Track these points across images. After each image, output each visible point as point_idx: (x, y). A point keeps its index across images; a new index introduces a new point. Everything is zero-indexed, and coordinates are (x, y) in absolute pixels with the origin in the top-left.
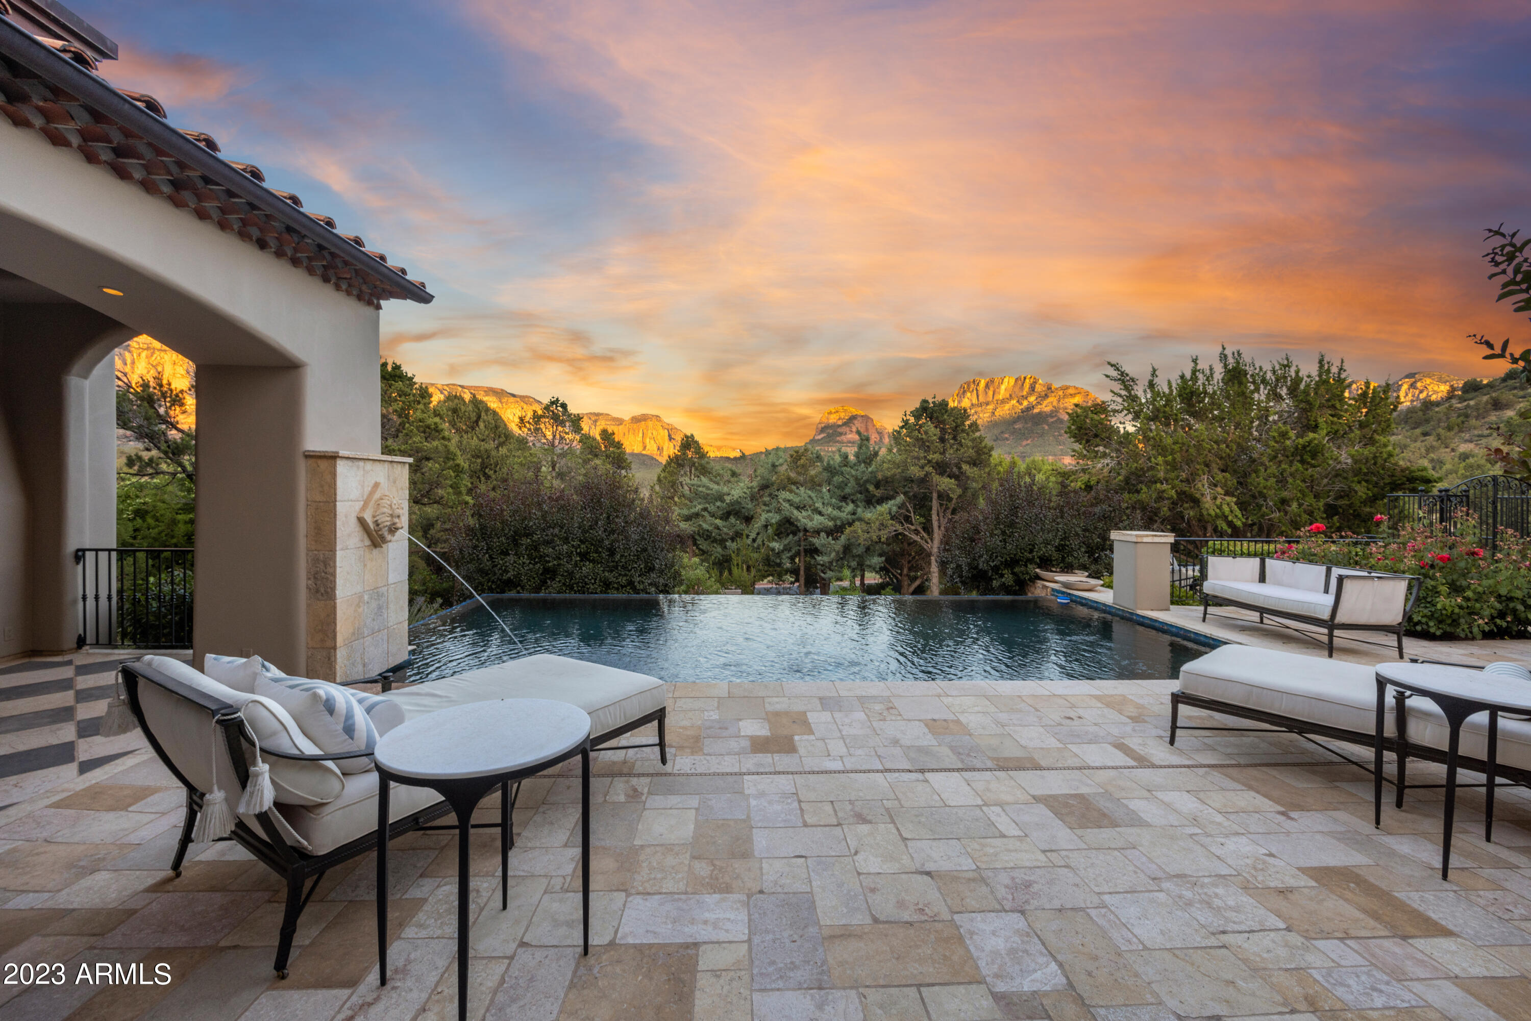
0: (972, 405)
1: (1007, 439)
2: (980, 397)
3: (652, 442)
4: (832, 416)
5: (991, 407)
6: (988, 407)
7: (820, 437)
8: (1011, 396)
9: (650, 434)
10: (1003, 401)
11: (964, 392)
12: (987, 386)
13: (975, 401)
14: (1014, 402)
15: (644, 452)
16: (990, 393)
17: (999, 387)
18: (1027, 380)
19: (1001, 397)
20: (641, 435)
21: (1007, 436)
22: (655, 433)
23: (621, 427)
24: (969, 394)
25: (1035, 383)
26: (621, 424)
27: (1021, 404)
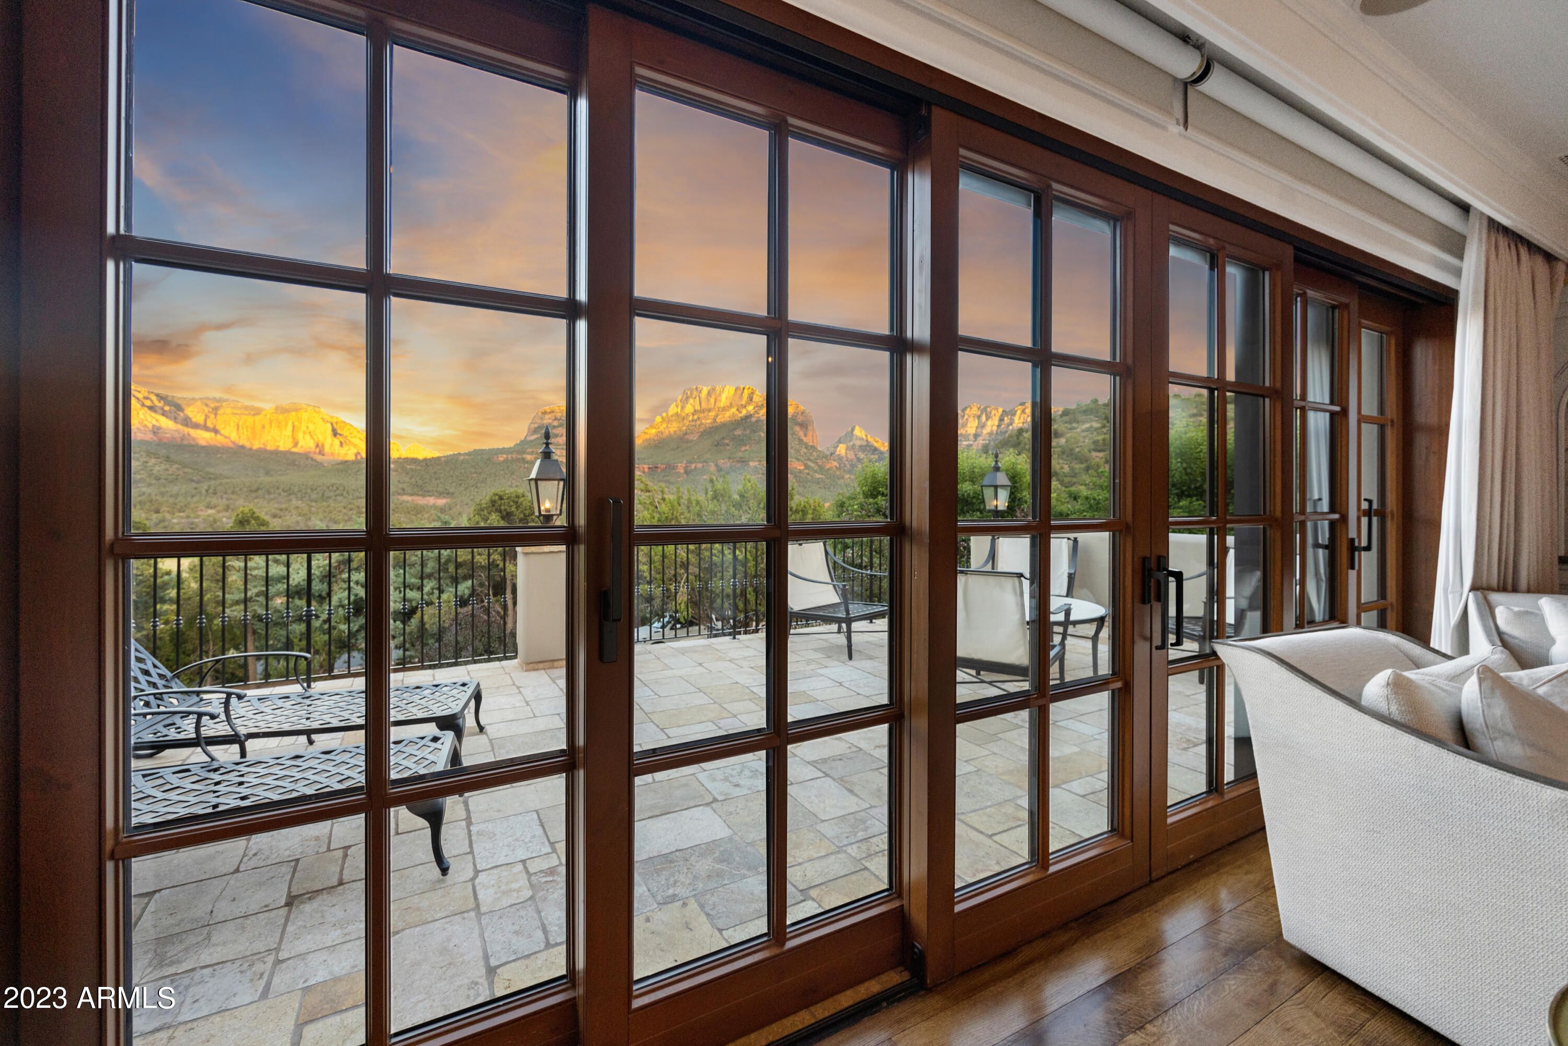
0: (695, 411)
1: (727, 445)
2: (703, 404)
3: (308, 437)
4: (547, 416)
5: (712, 414)
6: (711, 414)
7: (532, 438)
8: (731, 404)
9: (304, 428)
10: (724, 409)
11: (687, 398)
12: (709, 394)
13: (697, 407)
14: (734, 410)
15: (295, 450)
16: (712, 401)
17: (720, 395)
18: (746, 391)
19: (722, 405)
20: (290, 428)
21: (727, 441)
22: (312, 427)
23: (258, 418)
24: (691, 401)
25: (753, 393)
26: (258, 414)
27: (741, 412)
